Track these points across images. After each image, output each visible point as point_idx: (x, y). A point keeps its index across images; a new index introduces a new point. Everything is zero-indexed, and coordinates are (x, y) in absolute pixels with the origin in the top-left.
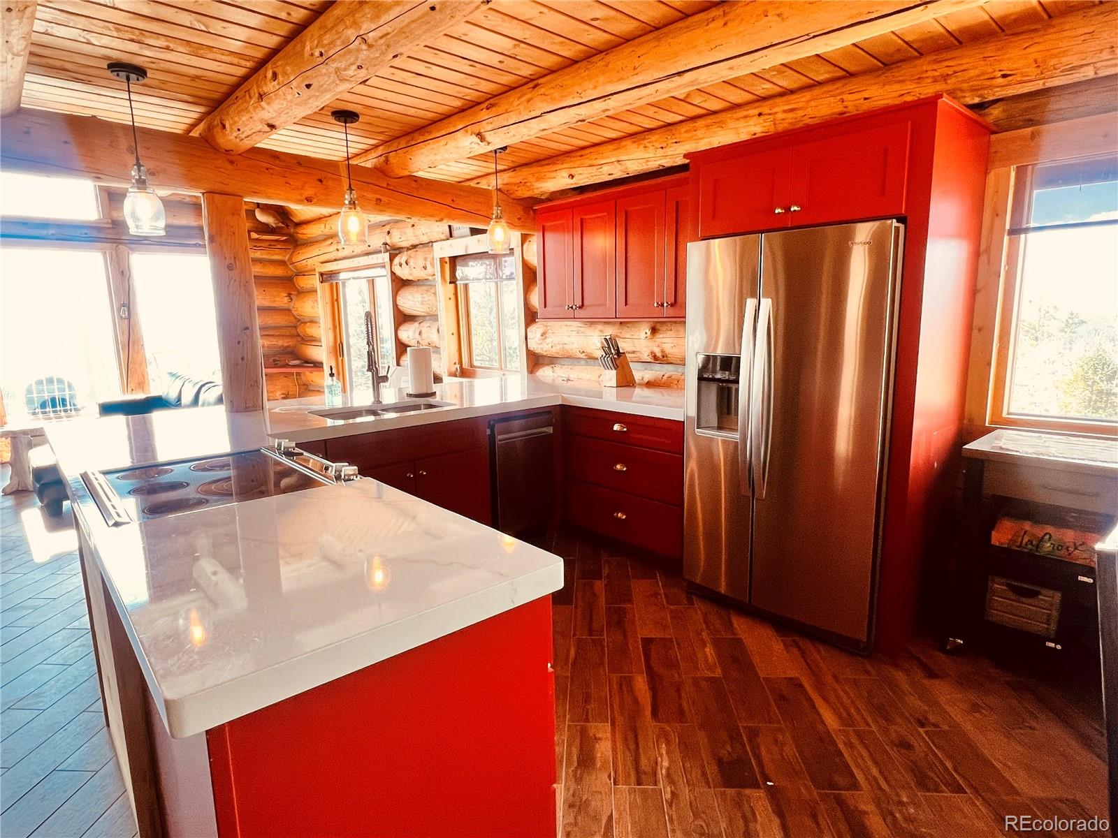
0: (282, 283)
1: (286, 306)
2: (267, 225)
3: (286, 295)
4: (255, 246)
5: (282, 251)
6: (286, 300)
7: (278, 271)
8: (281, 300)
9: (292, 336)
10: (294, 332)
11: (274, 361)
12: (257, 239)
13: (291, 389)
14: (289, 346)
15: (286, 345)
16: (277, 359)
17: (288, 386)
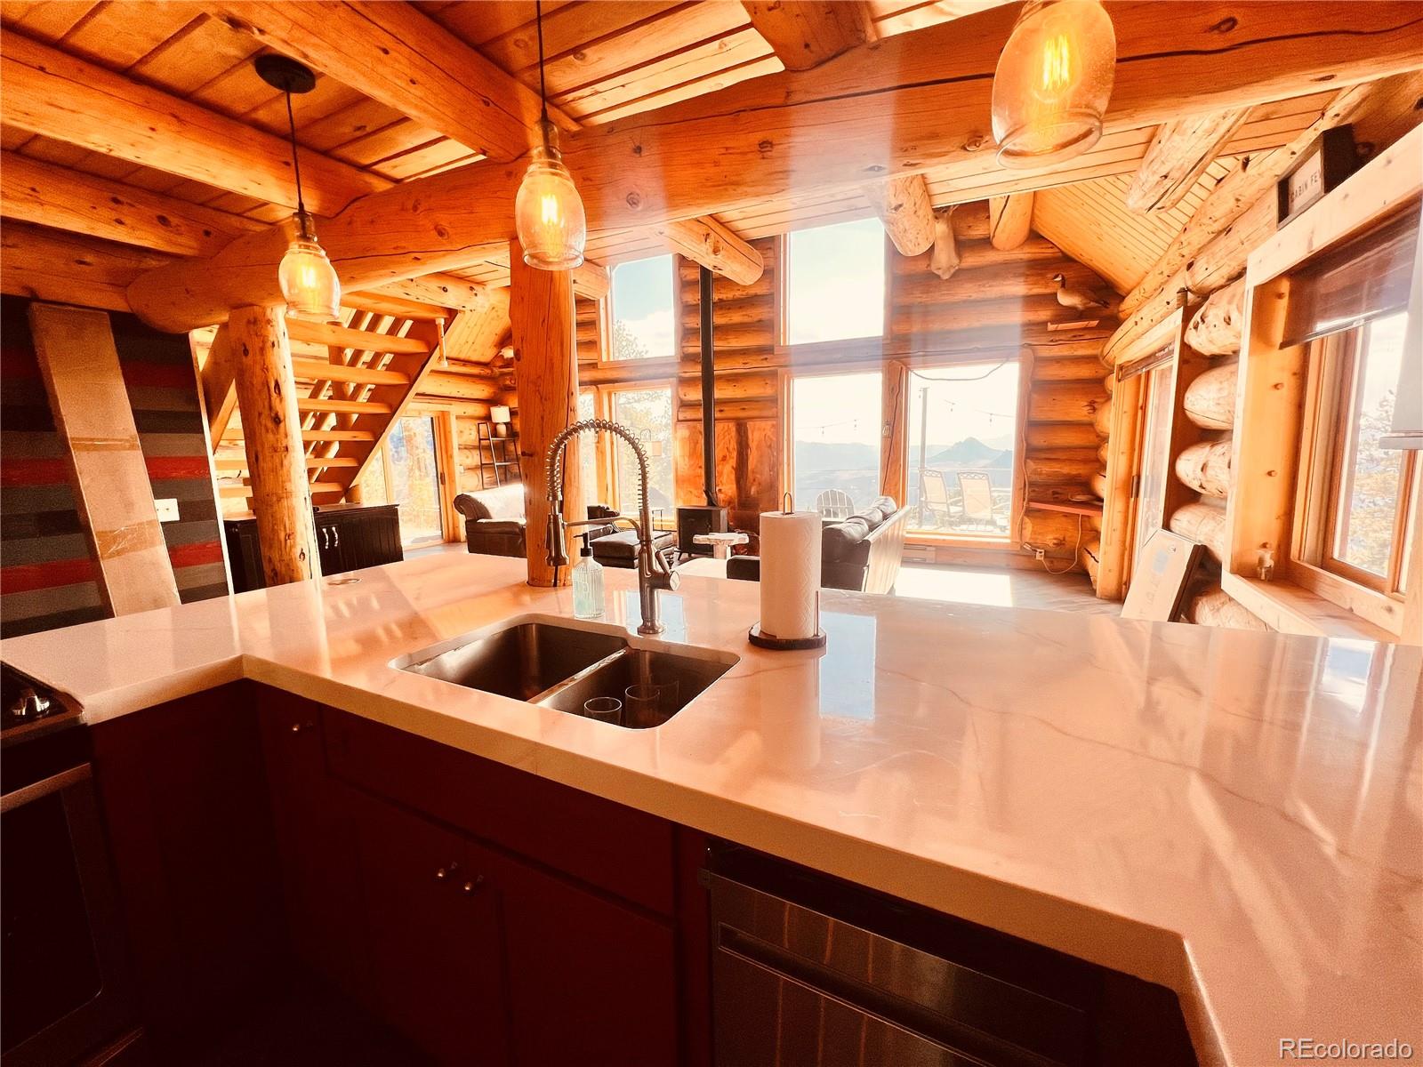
0: (1083, 388)
1: (1086, 419)
2: (1072, 308)
3: (1086, 404)
4: (1052, 341)
5: (1091, 342)
6: (1086, 410)
7: (1085, 372)
8: (1079, 411)
9: (1085, 461)
10: (1092, 455)
11: (1054, 493)
12: (1056, 331)
13: (1070, 534)
14: (1079, 475)
15: (1074, 473)
16: (1059, 490)
17: (1066, 530)
